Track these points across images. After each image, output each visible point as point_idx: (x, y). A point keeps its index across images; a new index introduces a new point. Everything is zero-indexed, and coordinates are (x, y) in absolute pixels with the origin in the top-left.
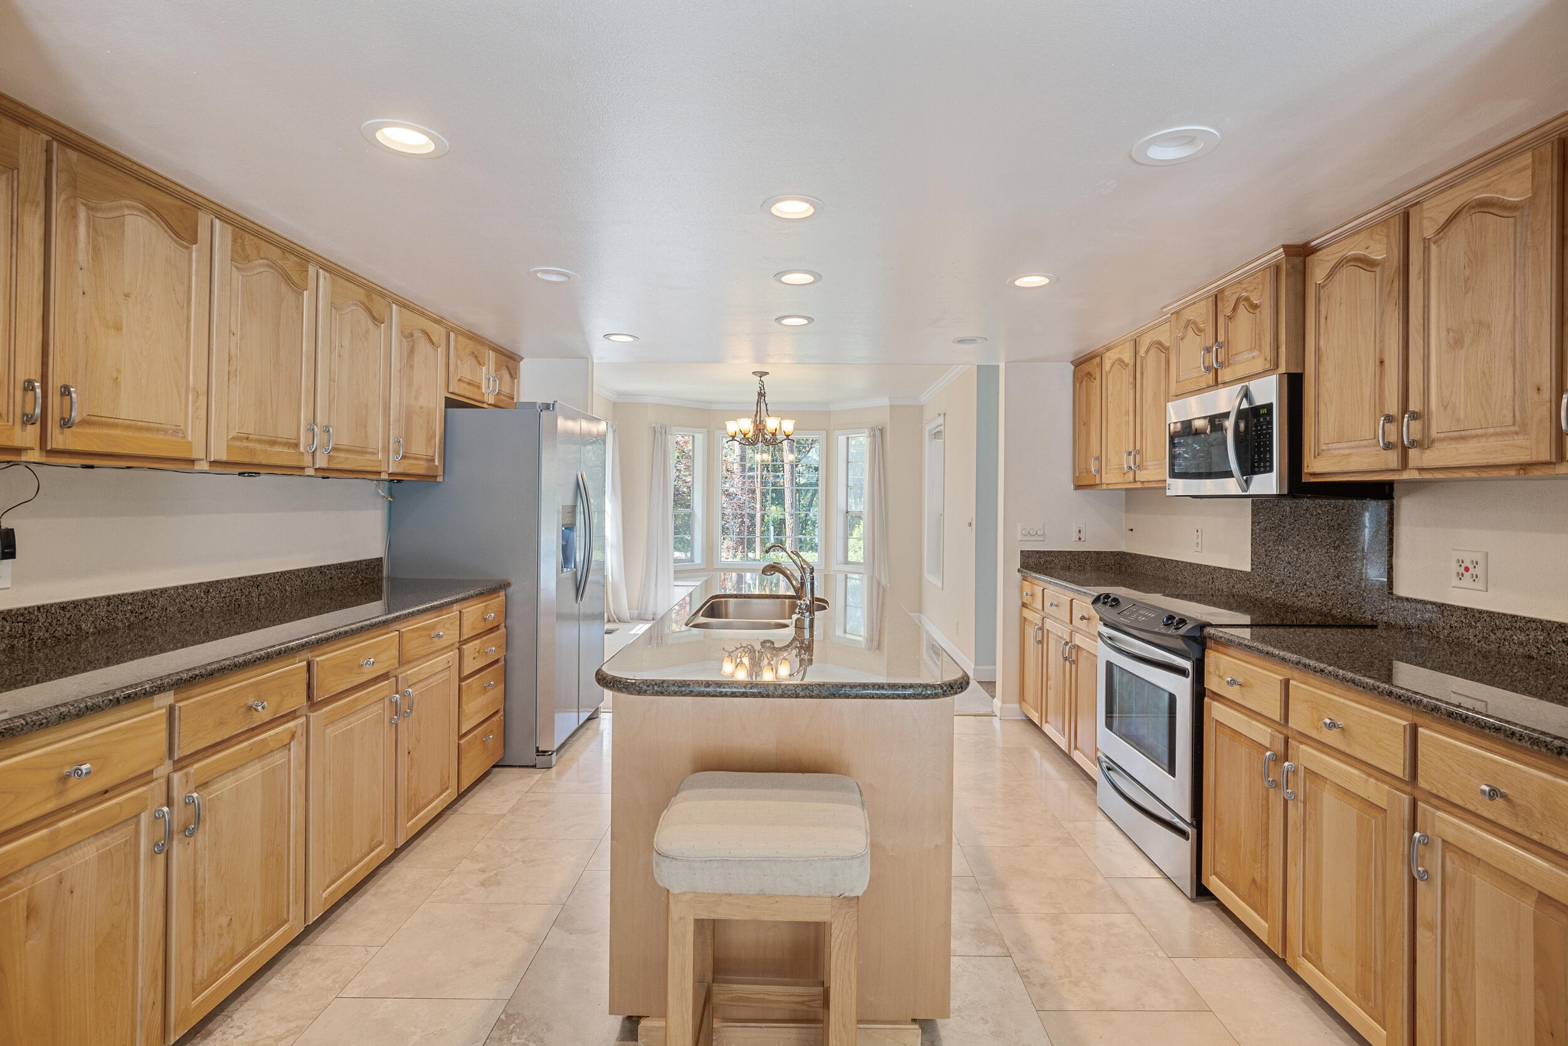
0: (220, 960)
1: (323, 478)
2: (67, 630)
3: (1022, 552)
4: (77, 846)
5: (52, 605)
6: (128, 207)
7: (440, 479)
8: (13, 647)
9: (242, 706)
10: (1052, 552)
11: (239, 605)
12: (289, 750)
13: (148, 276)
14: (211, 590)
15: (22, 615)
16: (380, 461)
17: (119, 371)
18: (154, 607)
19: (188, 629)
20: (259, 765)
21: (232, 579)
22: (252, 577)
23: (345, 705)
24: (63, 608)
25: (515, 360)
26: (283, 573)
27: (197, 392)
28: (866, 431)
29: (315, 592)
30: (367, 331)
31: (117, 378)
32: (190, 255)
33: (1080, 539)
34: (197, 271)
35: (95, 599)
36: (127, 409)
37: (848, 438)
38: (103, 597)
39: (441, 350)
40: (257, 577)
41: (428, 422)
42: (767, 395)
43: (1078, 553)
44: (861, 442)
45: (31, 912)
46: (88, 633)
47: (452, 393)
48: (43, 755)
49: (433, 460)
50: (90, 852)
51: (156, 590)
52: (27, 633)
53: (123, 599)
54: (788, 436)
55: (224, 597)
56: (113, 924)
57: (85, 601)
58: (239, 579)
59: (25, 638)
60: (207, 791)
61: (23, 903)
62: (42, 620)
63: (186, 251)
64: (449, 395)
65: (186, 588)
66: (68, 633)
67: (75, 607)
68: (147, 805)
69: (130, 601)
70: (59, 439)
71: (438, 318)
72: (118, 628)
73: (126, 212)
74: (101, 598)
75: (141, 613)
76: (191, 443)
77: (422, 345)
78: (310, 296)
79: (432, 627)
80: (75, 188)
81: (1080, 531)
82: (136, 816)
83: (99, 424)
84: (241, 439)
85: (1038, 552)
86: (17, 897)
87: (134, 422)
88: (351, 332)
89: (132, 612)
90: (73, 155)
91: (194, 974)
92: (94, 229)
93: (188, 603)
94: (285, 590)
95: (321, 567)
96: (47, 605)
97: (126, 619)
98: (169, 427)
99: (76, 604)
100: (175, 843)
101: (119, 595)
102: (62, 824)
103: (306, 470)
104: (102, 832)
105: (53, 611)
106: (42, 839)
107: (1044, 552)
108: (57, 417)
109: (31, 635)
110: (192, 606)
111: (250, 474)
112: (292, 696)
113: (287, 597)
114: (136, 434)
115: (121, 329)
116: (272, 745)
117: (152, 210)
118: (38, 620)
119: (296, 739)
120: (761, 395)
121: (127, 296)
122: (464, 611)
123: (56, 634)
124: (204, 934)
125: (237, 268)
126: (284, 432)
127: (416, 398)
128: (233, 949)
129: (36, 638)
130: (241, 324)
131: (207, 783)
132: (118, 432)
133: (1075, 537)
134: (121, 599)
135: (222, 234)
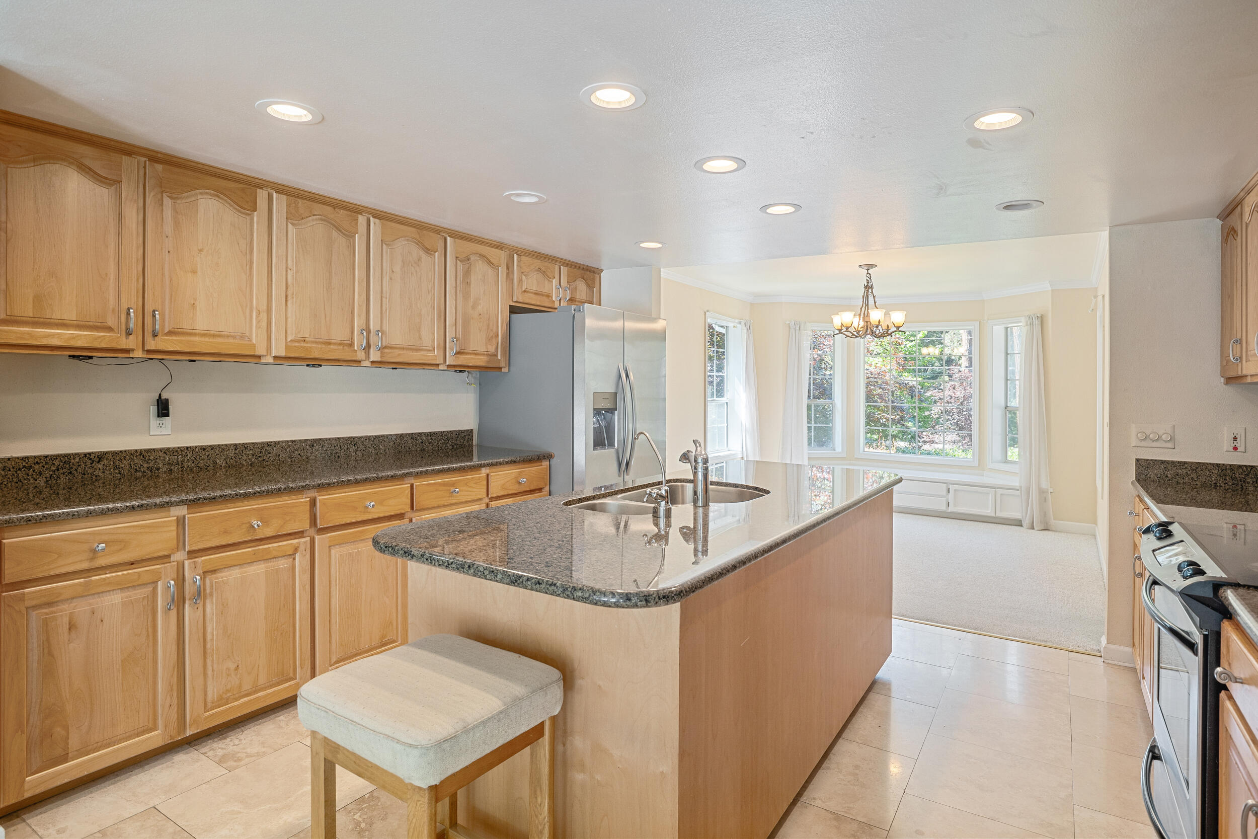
0: (228, 691)
1: (393, 369)
2: (207, 463)
3: (1137, 460)
4: (108, 593)
5: (196, 447)
6: (201, 194)
7: (505, 370)
8: (171, 470)
9: (246, 523)
10: (1185, 463)
11: (339, 457)
12: (294, 559)
13: (217, 236)
14: (315, 445)
15: (177, 451)
16: (436, 356)
17: (195, 299)
18: (270, 453)
19: (297, 470)
20: (263, 565)
21: (333, 439)
22: (349, 438)
23: (351, 533)
24: (204, 449)
25: (594, 272)
26: (376, 437)
27: (259, 311)
28: (1023, 319)
29: (407, 451)
30: (420, 259)
31: (194, 304)
32: (252, 219)
33: (1235, 449)
34: (257, 229)
35: (226, 445)
36: (202, 323)
37: (1007, 328)
38: (232, 444)
39: (502, 270)
40: (354, 438)
41: (488, 325)
42: (874, 287)
43: (1232, 467)
44: (1019, 333)
45: (72, 627)
46: (221, 466)
47: (516, 302)
48: (78, 534)
49: (497, 355)
50: (116, 598)
51: (271, 442)
52: (180, 462)
53: (246, 447)
54: (898, 328)
55: (326, 450)
56: (135, 647)
57: (219, 446)
58: (338, 438)
59: (179, 465)
60: (214, 576)
61: (66, 620)
62: (189, 455)
63: (247, 217)
64: (514, 304)
65: (295, 442)
66: (208, 465)
67: (212, 449)
68: (161, 577)
69: (252, 448)
70: (151, 344)
71: (499, 244)
72: (243, 465)
73: (200, 197)
74: (231, 445)
75: (260, 457)
76: (255, 345)
77: (480, 267)
78: (360, 238)
79: (453, 484)
80: (161, 187)
81: (1235, 439)
82: (153, 583)
83: (182, 334)
84: (299, 341)
85: (1163, 462)
86: (62, 616)
87: (209, 332)
88: (403, 261)
89: (253, 456)
90: (159, 167)
91: (205, 694)
92: (175, 211)
93: (297, 452)
94: (379, 449)
95: (412, 434)
96: (193, 446)
97: (249, 459)
98: (236, 334)
99: (212, 447)
100: (187, 606)
101: (243, 444)
102: (93, 578)
103: (362, 362)
104: (127, 588)
105: (197, 451)
106: (79, 584)
107: (1173, 462)
108: (150, 330)
109: (182, 464)
110: (299, 454)
111: (313, 366)
112: (295, 522)
113: (381, 453)
114: (211, 340)
115: (197, 272)
116: (275, 553)
117: (219, 193)
118: (187, 456)
119: (299, 552)
120: (868, 287)
121: (201, 250)
122: (491, 474)
123: (199, 465)
124: (213, 671)
125: (293, 224)
126: (339, 334)
127: (474, 307)
128: (240, 686)
129: (186, 466)
130: (296, 263)
131: (215, 571)
132: (197, 339)
133: (1227, 445)
134: (245, 446)
135: (280, 203)
